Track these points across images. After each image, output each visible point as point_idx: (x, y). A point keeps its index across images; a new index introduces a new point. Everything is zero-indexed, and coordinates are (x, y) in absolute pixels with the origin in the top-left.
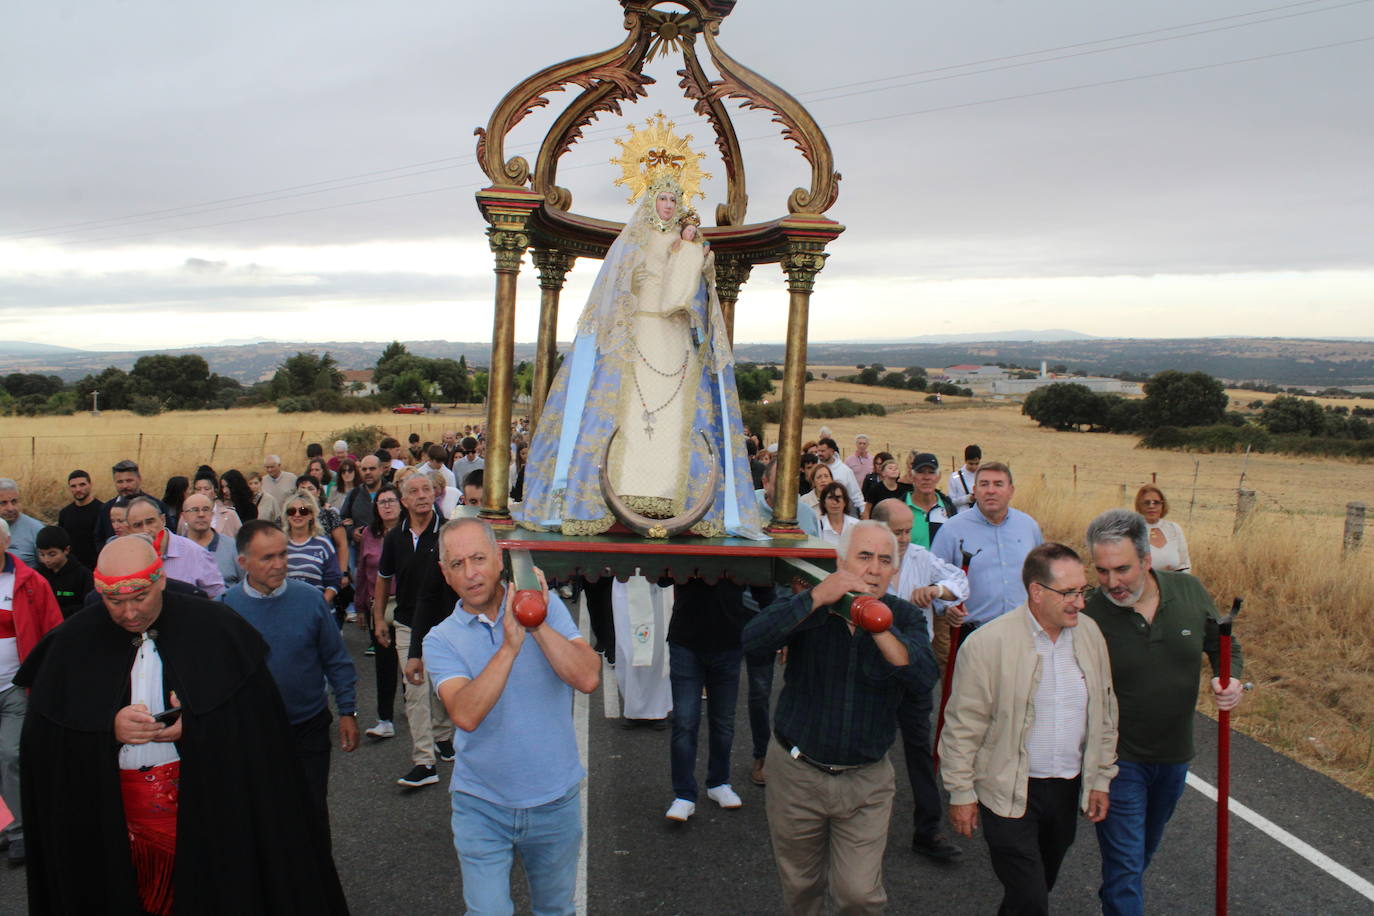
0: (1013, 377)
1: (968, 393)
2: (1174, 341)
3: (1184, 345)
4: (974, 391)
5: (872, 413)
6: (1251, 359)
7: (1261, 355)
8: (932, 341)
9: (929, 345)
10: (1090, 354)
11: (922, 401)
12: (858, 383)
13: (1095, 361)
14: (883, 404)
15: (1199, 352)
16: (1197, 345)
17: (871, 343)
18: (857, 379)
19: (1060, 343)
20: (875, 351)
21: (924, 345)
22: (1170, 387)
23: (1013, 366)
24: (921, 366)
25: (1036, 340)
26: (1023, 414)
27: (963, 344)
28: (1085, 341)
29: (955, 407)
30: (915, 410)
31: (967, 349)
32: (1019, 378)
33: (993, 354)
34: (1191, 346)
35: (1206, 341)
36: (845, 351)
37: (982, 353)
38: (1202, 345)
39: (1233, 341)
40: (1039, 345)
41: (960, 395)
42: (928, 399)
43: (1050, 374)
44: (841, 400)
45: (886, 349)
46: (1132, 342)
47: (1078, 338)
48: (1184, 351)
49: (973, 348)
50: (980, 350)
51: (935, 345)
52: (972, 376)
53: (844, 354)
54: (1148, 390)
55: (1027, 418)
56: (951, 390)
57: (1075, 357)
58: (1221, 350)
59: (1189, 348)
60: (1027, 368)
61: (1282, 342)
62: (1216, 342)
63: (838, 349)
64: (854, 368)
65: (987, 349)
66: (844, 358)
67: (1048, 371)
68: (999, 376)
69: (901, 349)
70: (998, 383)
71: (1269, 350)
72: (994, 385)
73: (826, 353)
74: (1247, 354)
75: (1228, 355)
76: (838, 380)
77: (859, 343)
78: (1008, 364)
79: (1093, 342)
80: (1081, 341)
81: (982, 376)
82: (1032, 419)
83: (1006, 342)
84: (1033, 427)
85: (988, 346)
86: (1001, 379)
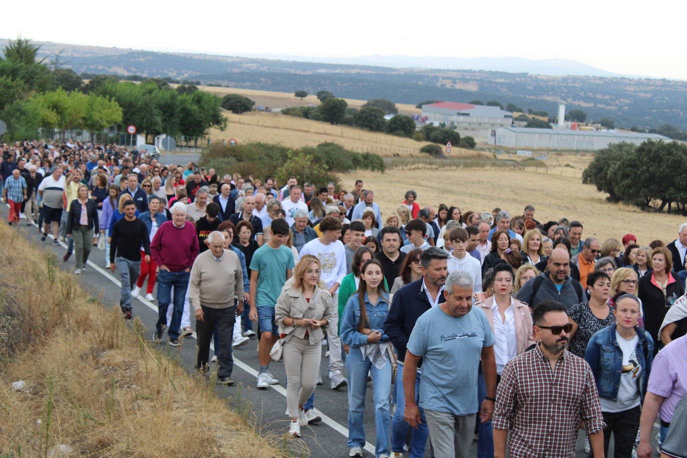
0: (515, 122)
1: (470, 143)
4: (476, 140)
5: (366, 167)
10: (607, 97)
11: (417, 153)
12: (317, 118)
13: (613, 108)
14: (380, 153)
17: (299, 60)
18: (313, 113)
19: (565, 79)
20: (308, 73)
21: (377, 68)
23: (511, 108)
24: (391, 100)
25: (532, 72)
27: (432, 71)
28: (601, 78)
29: (456, 163)
30: (420, 165)
31: (436, 78)
32: (527, 126)
33: (472, 87)
36: (264, 69)
37: (458, 86)
40: (536, 79)
41: (463, 146)
42: (423, 150)
43: (569, 123)
45: (322, 71)
46: (665, 83)
47: (590, 74)
49: (443, 78)
50: (454, 80)
52: (461, 118)
53: (262, 74)
56: (450, 137)
57: (587, 99)
60: (530, 112)
63: (253, 67)
64: (292, 95)
65: (465, 80)
66: (263, 79)
67: (566, 119)
68: (499, 121)
69: (343, 72)
70: (500, 131)
72: (494, 134)
73: (236, 70)
76: (287, 112)
77: (284, 59)
78: (505, 105)
79: (610, 80)
80: (595, 78)
81: (474, 120)
82: (600, 189)
83: (491, 73)
85: (465, 76)
86: (502, 126)
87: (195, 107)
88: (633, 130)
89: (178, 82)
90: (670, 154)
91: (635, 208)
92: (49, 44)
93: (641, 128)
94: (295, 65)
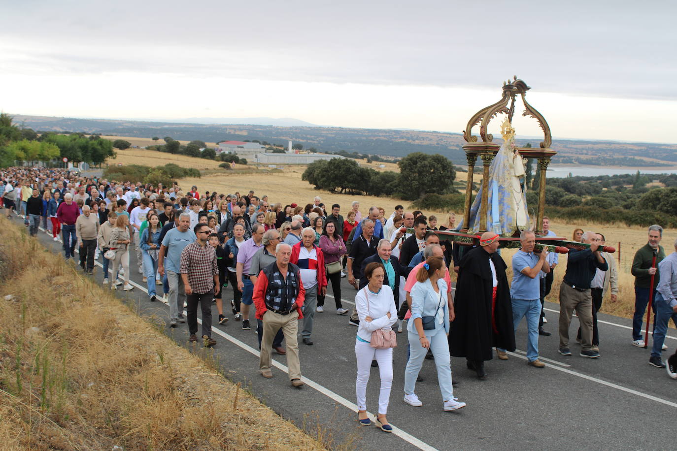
0: (268, 151)
1: (244, 162)
2: (369, 131)
3: (376, 134)
4: (247, 160)
5: (191, 175)
6: (420, 145)
7: (425, 143)
8: (200, 122)
9: (198, 125)
10: (313, 137)
11: (217, 167)
12: (164, 151)
13: (316, 142)
14: (198, 168)
15: (386, 139)
16: (384, 134)
17: (154, 121)
18: (162, 148)
19: (291, 128)
20: (159, 128)
21: (195, 124)
22: (419, 165)
23: (265, 143)
24: (203, 141)
25: (274, 125)
26: (303, 180)
27: (223, 125)
28: (310, 127)
29: (238, 172)
30: (219, 174)
31: (226, 129)
32: (273, 152)
33: (245, 133)
34: (381, 134)
35: (390, 131)
36: (136, 126)
37: (238, 133)
38: (388, 134)
39: (407, 132)
40: (277, 129)
41: (241, 164)
42: (221, 166)
43: (294, 150)
44: (170, 165)
45: (166, 126)
46: (341, 129)
47: (304, 125)
48: (376, 138)
49: (229, 129)
50: (235, 130)
51: (202, 125)
52: (239, 149)
53: (135, 129)
54: (402, 164)
55: (307, 183)
56: (234, 159)
57: (303, 138)
58: (400, 138)
59: (380, 136)
60: (274, 145)
61: (439, 135)
62: (397, 132)
63: (130, 125)
64: (151, 139)
65: (241, 130)
66: (135, 132)
67: (293, 148)
68: (259, 150)
69: (177, 127)
70: (259, 155)
71: (431, 140)
72: (256, 157)
73: (120, 127)
74: (417, 142)
75: (405, 142)
76: (148, 148)
77: (146, 121)
78: (261, 142)
79: (314, 128)
80: (306, 127)
81: (246, 150)
82: (311, 183)
83: (254, 126)
84: (311, 189)
85: (241, 127)
86: (260, 152)
87: (99, 147)
88: (326, 153)
89: (89, 134)
90: (344, 164)
91: (329, 192)
92: (18, 116)
93: (330, 152)
94: (152, 124)
